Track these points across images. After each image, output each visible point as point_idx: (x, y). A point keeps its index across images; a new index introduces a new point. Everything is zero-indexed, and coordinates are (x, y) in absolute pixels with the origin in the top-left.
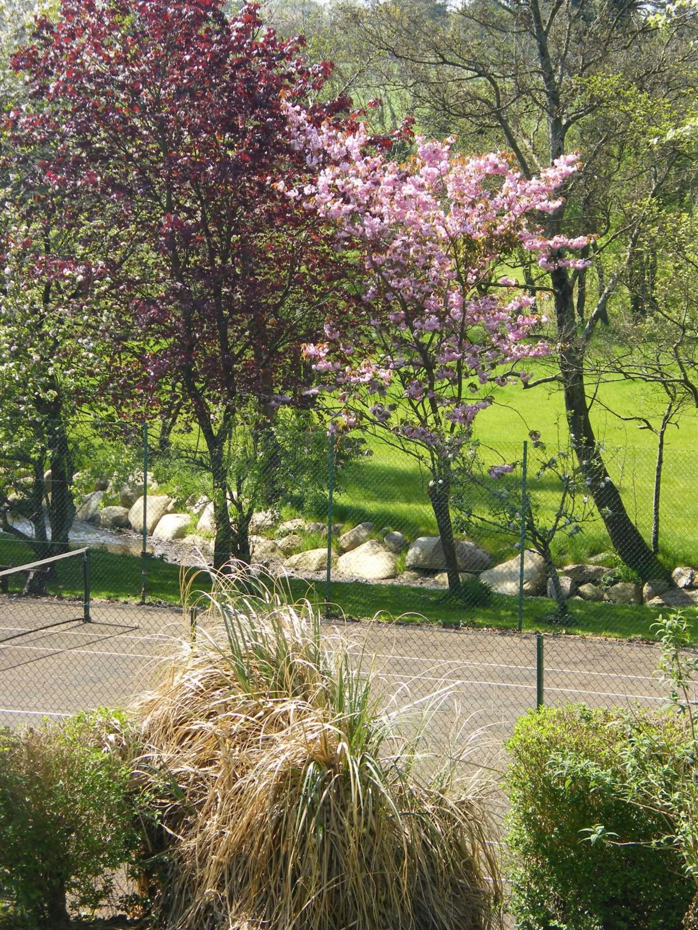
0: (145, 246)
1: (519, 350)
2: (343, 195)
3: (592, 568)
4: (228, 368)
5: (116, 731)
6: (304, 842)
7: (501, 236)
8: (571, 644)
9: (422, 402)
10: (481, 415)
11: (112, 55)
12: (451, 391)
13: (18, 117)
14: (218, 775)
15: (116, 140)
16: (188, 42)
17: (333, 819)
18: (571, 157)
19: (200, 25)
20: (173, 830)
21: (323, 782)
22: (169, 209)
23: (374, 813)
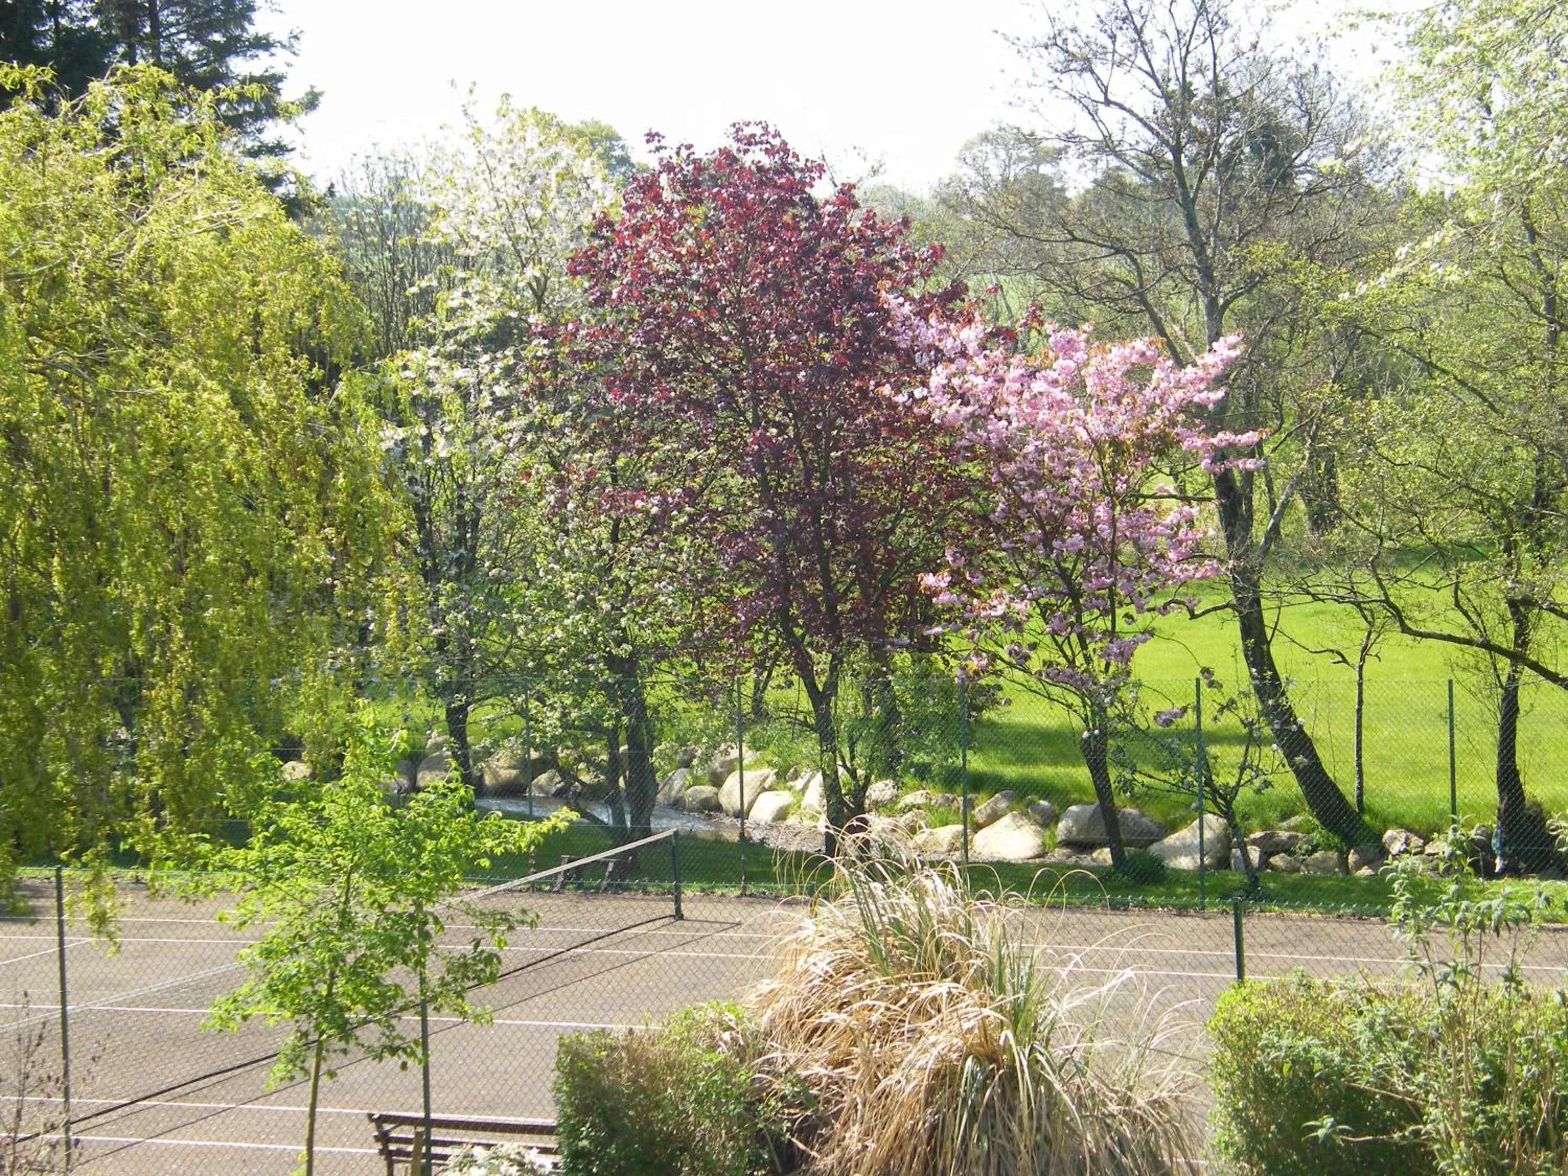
0: (729, 470)
1: (1182, 571)
2: (962, 396)
3: (1284, 835)
4: (832, 609)
5: (730, 1028)
6: (965, 1154)
7: (1154, 436)
8: (1267, 923)
9: (1068, 638)
10: (1140, 650)
11: (684, 252)
12: (1103, 624)
13: (577, 330)
14: (857, 1077)
15: (690, 349)
16: (771, 230)
17: (999, 1125)
18: (1232, 339)
19: (785, 212)
20: (806, 1144)
21: (985, 1080)
22: (756, 424)
23: (1048, 1116)
